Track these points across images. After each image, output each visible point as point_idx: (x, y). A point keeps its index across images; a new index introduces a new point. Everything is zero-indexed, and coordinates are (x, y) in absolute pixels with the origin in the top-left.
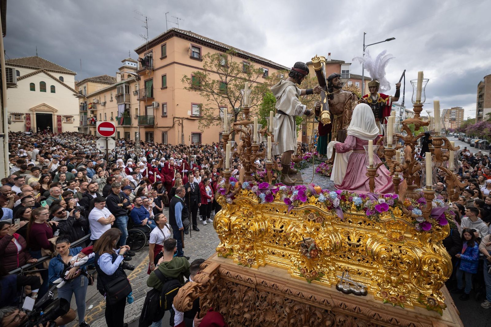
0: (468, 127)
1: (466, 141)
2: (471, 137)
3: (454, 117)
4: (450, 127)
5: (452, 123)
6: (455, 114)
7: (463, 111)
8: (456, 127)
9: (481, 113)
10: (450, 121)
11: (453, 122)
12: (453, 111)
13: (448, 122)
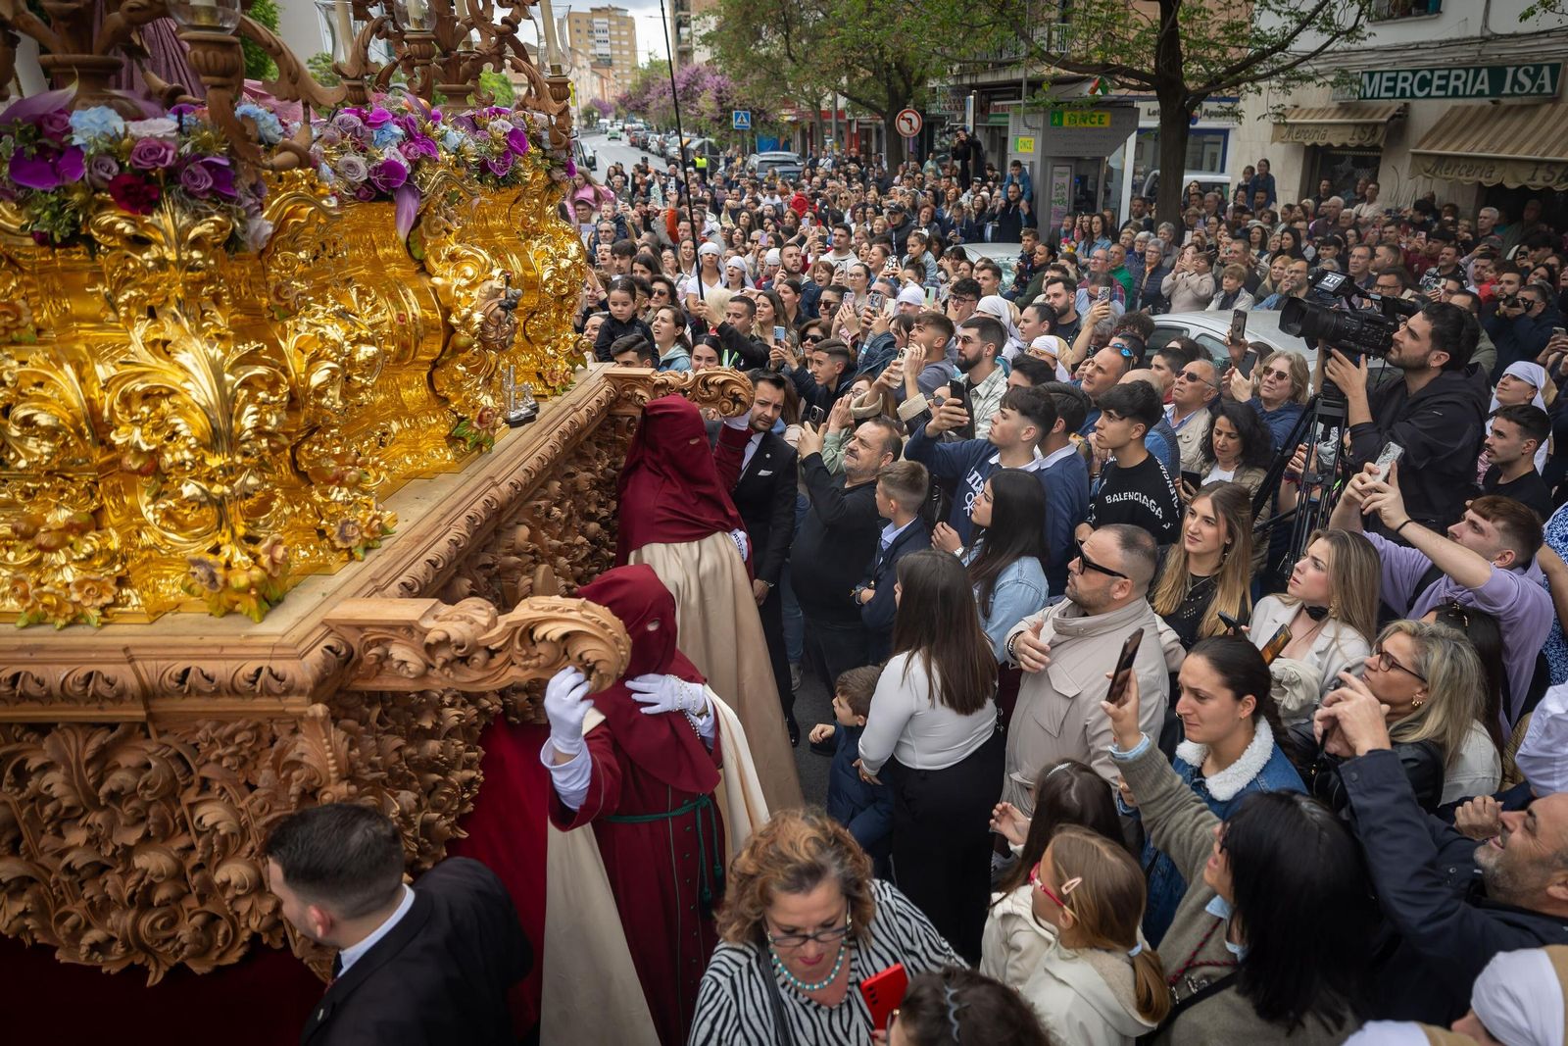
0: (653, 91)
1: (654, 146)
2: (667, 132)
3: (603, 49)
4: (597, 92)
5: (602, 77)
6: (604, 36)
7: (629, 23)
8: (619, 93)
9: (684, 31)
10: (593, 65)
11: (604, 72)
12: (600, 22)
13: (587, 73)
